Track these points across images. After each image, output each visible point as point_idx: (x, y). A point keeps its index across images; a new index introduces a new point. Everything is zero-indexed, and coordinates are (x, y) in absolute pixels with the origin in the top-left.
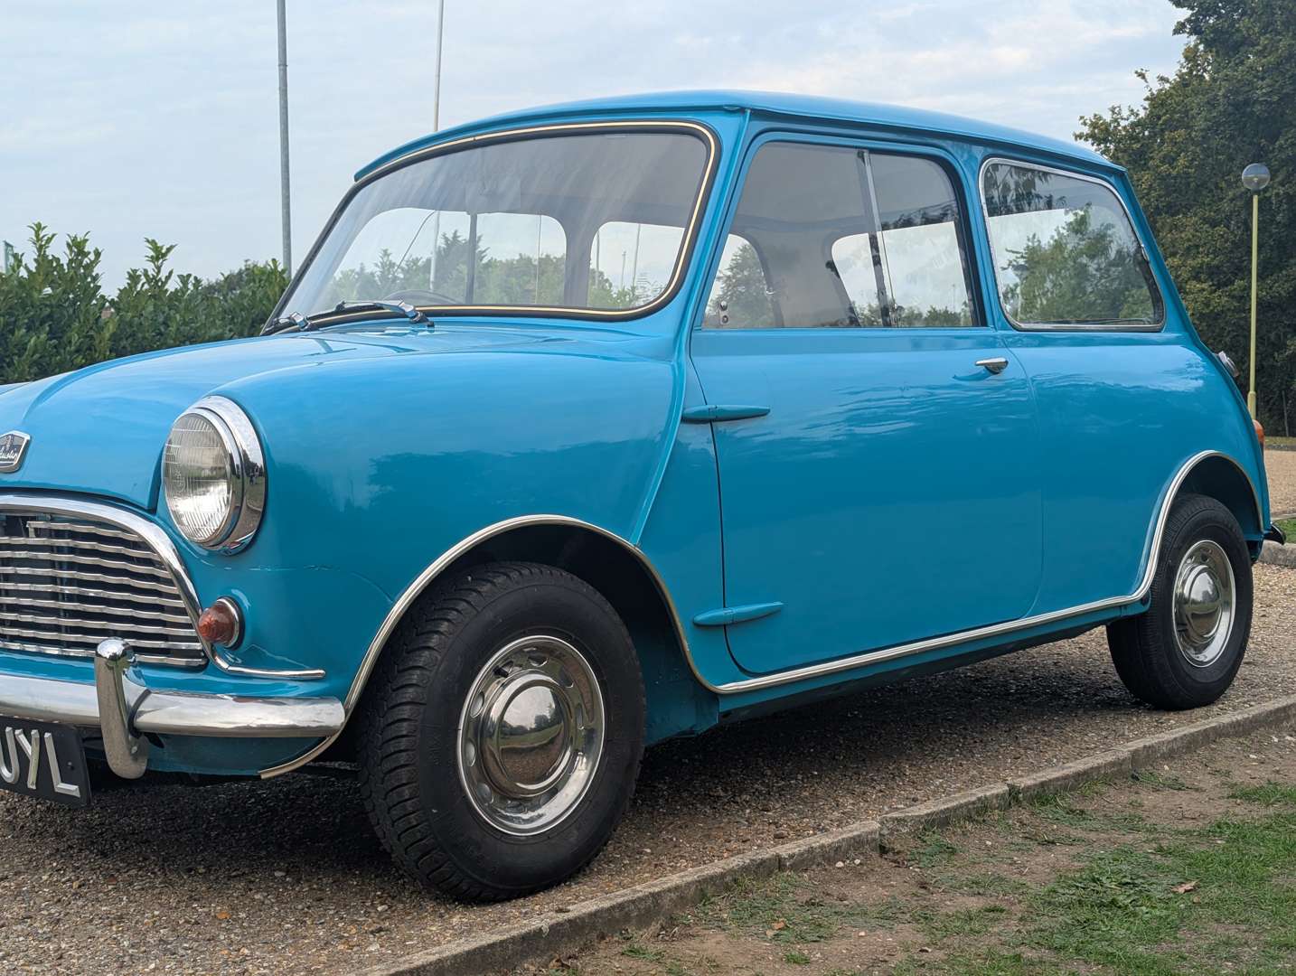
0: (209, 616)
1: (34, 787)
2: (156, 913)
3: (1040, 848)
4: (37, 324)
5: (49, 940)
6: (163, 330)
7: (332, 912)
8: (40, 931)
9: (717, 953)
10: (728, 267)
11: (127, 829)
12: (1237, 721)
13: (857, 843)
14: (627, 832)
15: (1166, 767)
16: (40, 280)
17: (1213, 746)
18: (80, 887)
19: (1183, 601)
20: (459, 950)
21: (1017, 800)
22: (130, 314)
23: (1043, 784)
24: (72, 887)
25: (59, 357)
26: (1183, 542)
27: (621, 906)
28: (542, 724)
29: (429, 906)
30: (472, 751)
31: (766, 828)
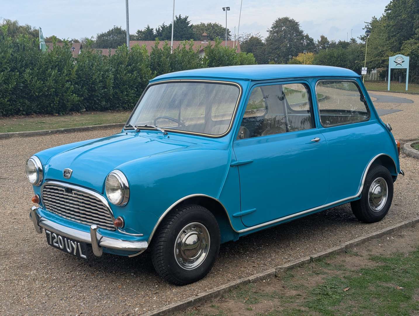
0: (117, 221)
1: (75, 254)
2: (105, 285)
3: (315, 275)
4: (54, 67)
5: (81, 293)
6: (91, 68)
7: (145, 287)
8: (78, 290)
9: (231, 307)
10: (271, 27)
11: (95, 258)
12: (378, 234)
13: (269, 275)
14: (217, 263)
15: (355, 249)
16: (55, 54)
17: (370, 242)
18: (86, 276)
19: (371, 194)
20: (173, 306)
21: (312, 261)
22: (81, 63)
23: (319, 256)
24: (84, 276)
25: (61, 78)
26: (372, 179)
27: (210, 294)
28: (195, 243)
29: (168, 285)
30: (178, 250)
31: (251, 263)
